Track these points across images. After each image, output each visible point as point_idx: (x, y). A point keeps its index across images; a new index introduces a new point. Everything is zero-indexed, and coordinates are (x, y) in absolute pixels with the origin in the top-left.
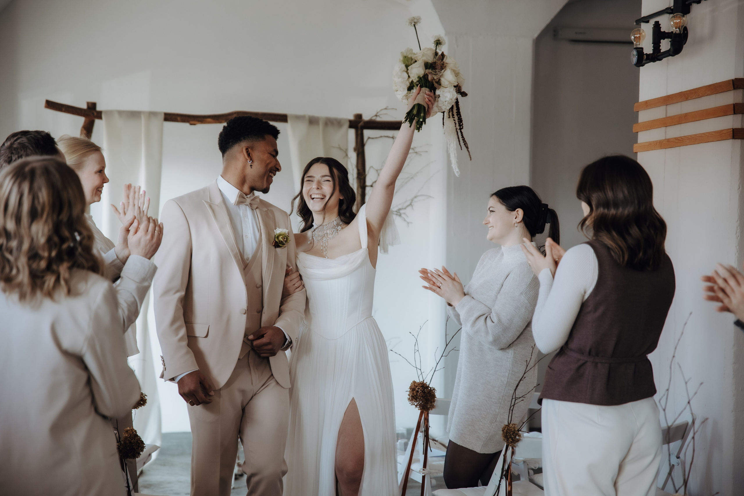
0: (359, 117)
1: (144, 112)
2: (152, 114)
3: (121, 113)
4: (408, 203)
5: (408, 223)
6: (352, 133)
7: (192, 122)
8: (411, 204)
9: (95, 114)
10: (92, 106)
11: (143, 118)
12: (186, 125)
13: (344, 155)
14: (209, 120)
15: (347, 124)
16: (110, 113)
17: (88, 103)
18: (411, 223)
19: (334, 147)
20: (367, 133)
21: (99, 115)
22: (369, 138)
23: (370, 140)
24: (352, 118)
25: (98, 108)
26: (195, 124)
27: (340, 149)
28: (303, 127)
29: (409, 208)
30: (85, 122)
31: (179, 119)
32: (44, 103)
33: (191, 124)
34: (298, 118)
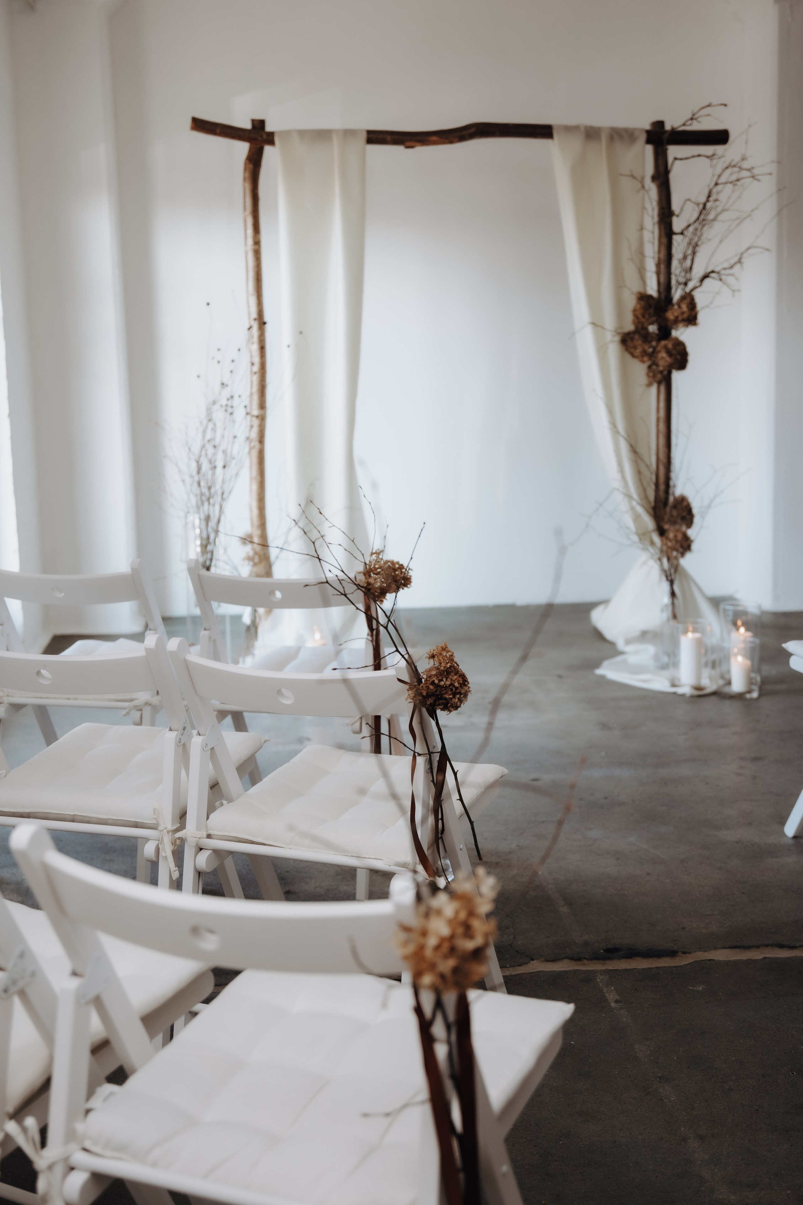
0: (660, 124)
1: (336, 131)
2: (349, 133)
3: (302, 133)
4: (736, 259)
5: (734, 291)
6: (649, 149)
7: (408, 144)
8: (739, 261)
9: (265, 136)
10: (259, 125)
11: (336, 142)
12: (399, 150)
13: (640, 186)
14: (434, 138)
15: (644, 137)
16: (287, 134)
17: (253, 121)
18: (739, 291)
19: (622, 175)
20: (674, 151)
21: (270, 139)
22: (676, 159)
23: (677, 162)
24: (648, 127)
25: (269, 128)
26: (412, 147)
27: (633, 177)
28: (576, 142)
29: (738, 266)
30: (250, 151)
31: (389, 138)
32: (189, 123)
33: (407, 147)
34: (569, 129)
